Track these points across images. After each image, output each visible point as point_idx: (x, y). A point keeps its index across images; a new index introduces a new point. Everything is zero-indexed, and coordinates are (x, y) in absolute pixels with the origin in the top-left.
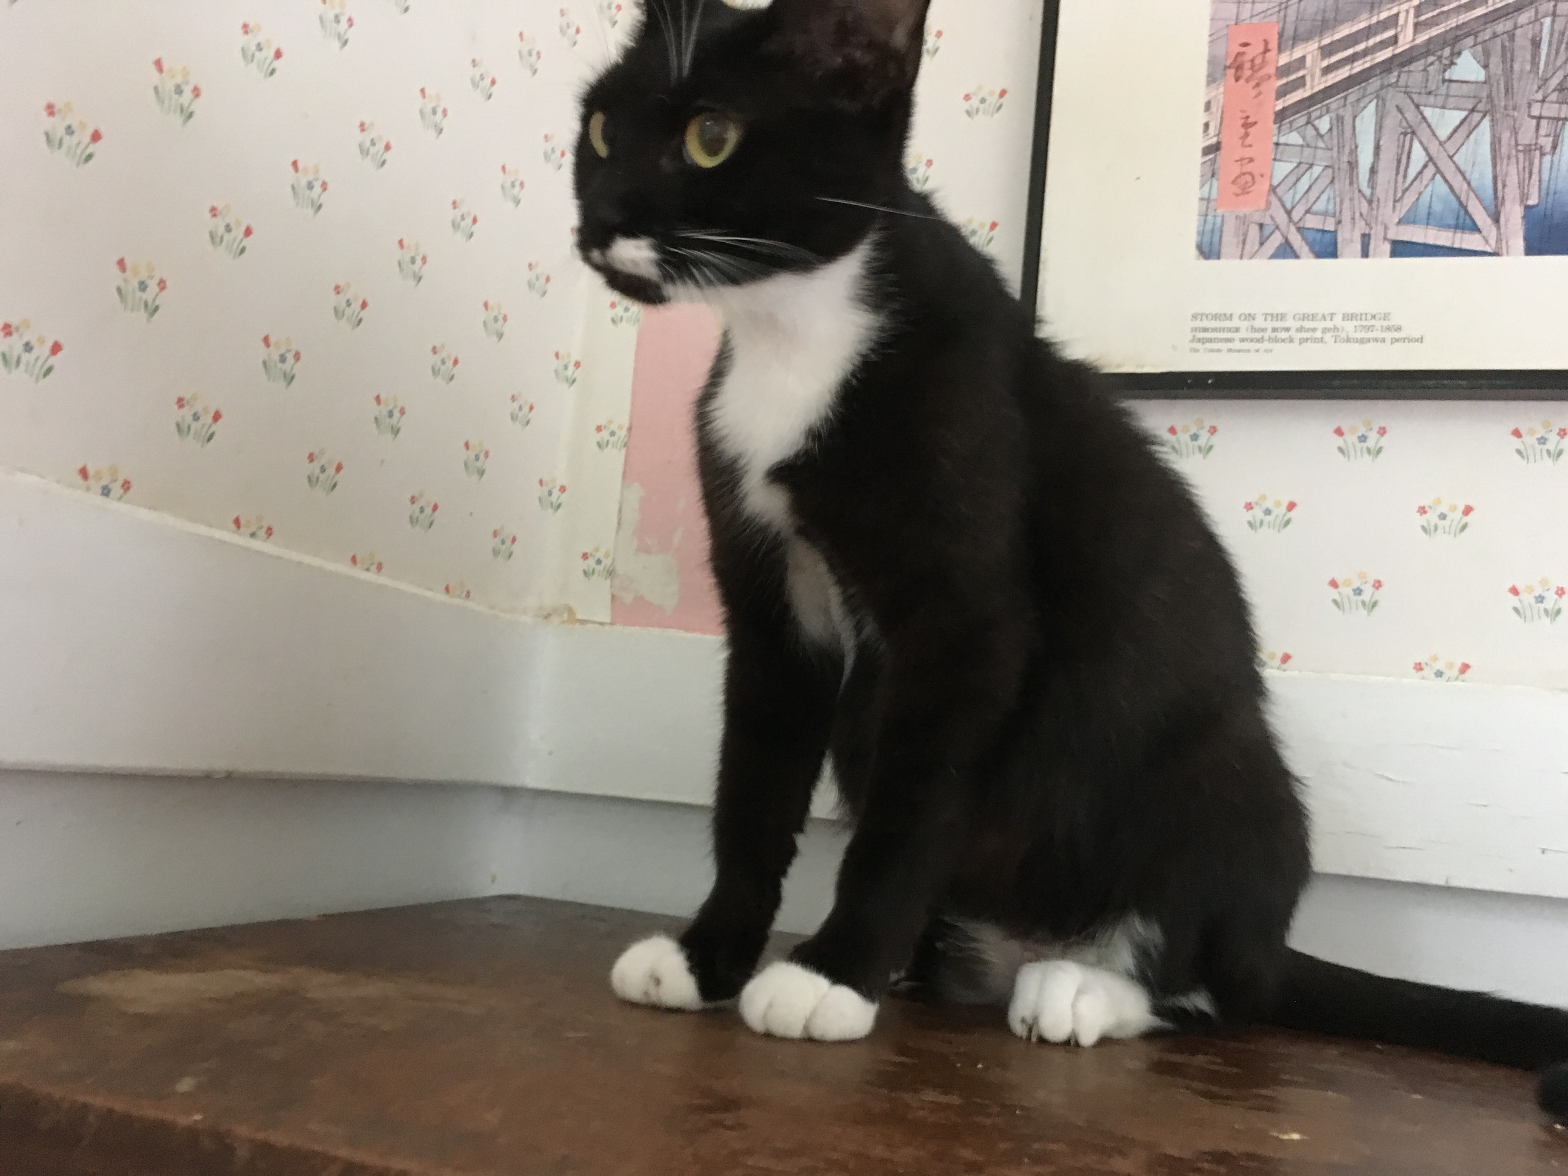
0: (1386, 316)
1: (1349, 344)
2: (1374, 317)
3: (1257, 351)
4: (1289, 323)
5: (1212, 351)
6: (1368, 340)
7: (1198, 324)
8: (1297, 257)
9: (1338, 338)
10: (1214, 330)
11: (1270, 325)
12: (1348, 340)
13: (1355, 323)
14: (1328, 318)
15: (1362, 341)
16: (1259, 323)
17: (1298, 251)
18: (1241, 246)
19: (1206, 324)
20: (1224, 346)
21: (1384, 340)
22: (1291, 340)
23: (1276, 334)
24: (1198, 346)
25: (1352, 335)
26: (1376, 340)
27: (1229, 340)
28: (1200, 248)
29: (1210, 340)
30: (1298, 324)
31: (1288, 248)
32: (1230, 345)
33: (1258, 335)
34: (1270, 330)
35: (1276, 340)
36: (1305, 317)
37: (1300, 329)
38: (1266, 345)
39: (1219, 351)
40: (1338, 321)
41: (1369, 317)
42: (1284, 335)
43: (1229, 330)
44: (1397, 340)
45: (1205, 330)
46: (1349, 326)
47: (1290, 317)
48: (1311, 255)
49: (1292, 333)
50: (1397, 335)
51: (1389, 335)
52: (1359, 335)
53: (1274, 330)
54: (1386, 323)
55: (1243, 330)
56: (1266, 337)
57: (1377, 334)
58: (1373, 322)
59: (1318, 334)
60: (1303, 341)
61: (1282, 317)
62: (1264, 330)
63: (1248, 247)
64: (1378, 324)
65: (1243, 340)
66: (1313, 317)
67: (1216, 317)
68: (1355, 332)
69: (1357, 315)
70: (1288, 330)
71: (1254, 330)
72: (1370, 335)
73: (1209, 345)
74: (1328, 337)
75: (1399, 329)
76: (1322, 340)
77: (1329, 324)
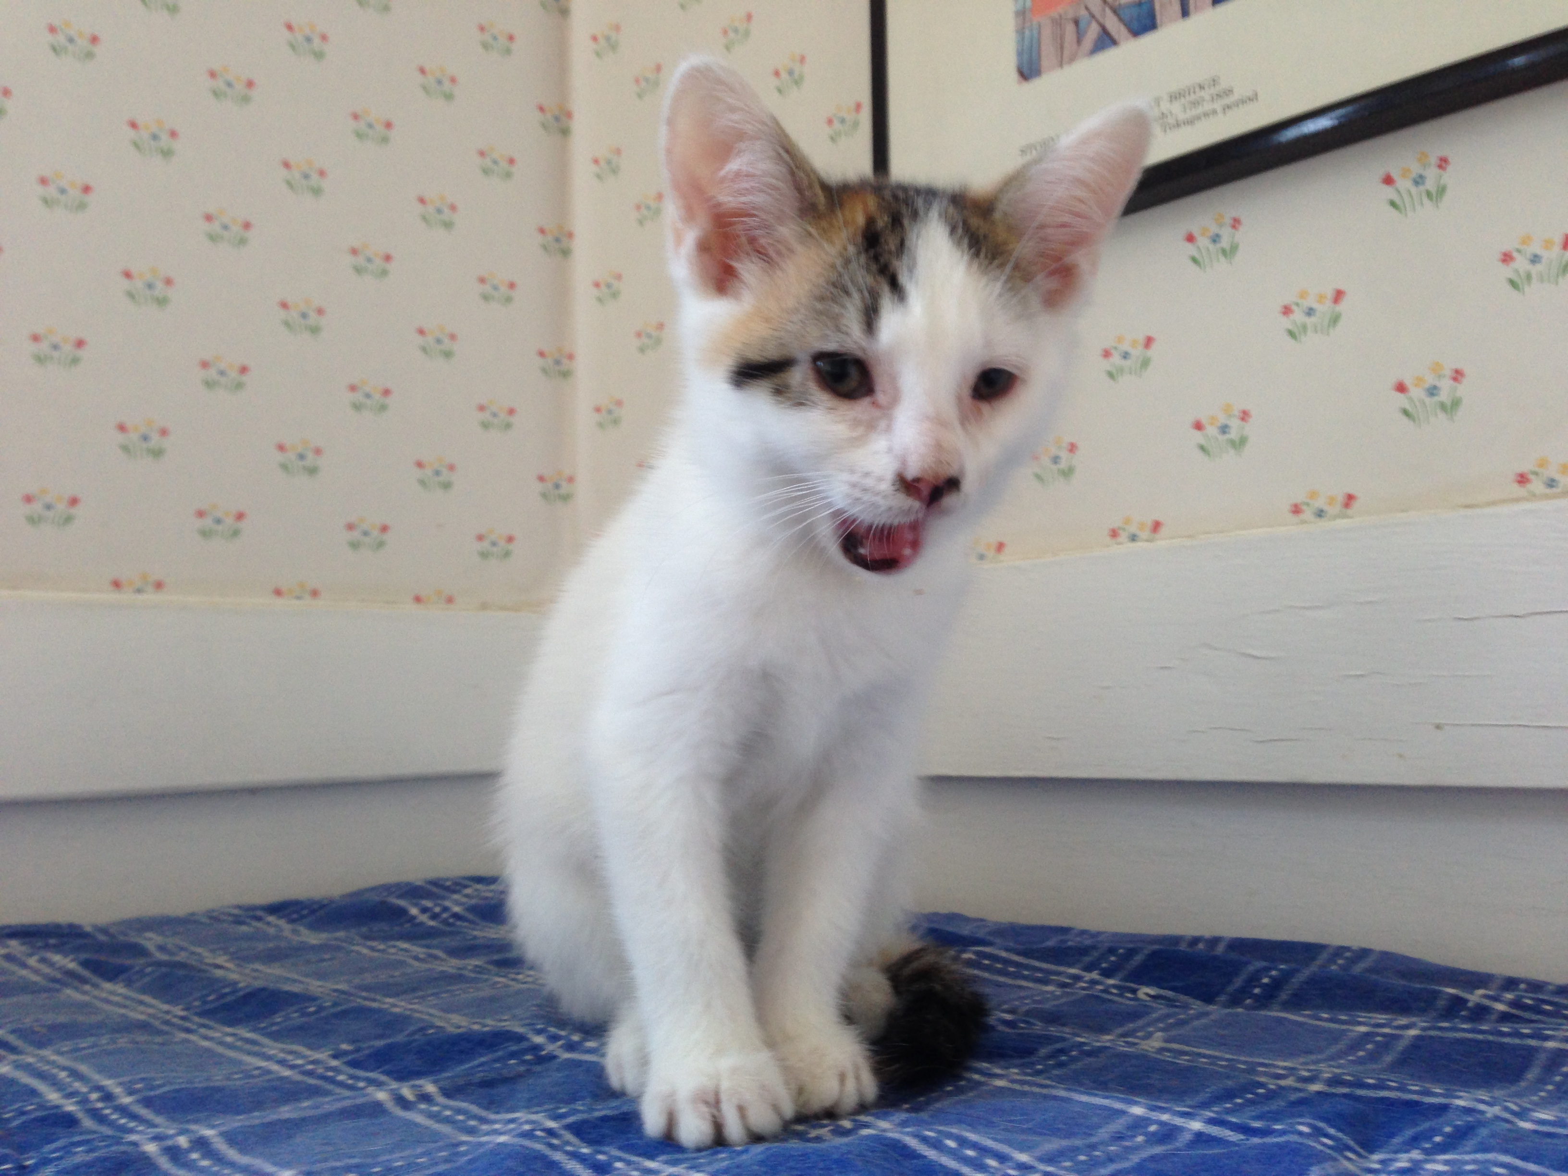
0: (1214, 82)
1: (1179, 129)
2: (1201, 87)
6: (1198, 118)
8: (1115, 43)
9: (1168, 125)
12: (1178, 125)
14: (1155, 105)
15: (1190, 122)
17: (1117, 36)
18: (1059, 52)
21: (1214, 112)
25: (1182, 117)
26: (1206, 115)
28: (1020, 70)
31: (1106, 36)
40: (1165, 106)
41: (1197, 89)
44: (1229, 107)
46: (1177, 107)
48: (1130, 36)
50: (1228, 100)
51: (1218, 105)
52: (1188, 115)
54: (1213, 91)
57: (1207, 107)
58: (1202, 93)
63: (1067, 51)
64: (1205, 94)
68: (1185, 111)
69: (1184, 91)
72: (1200, 110)
75: (1229, 92)
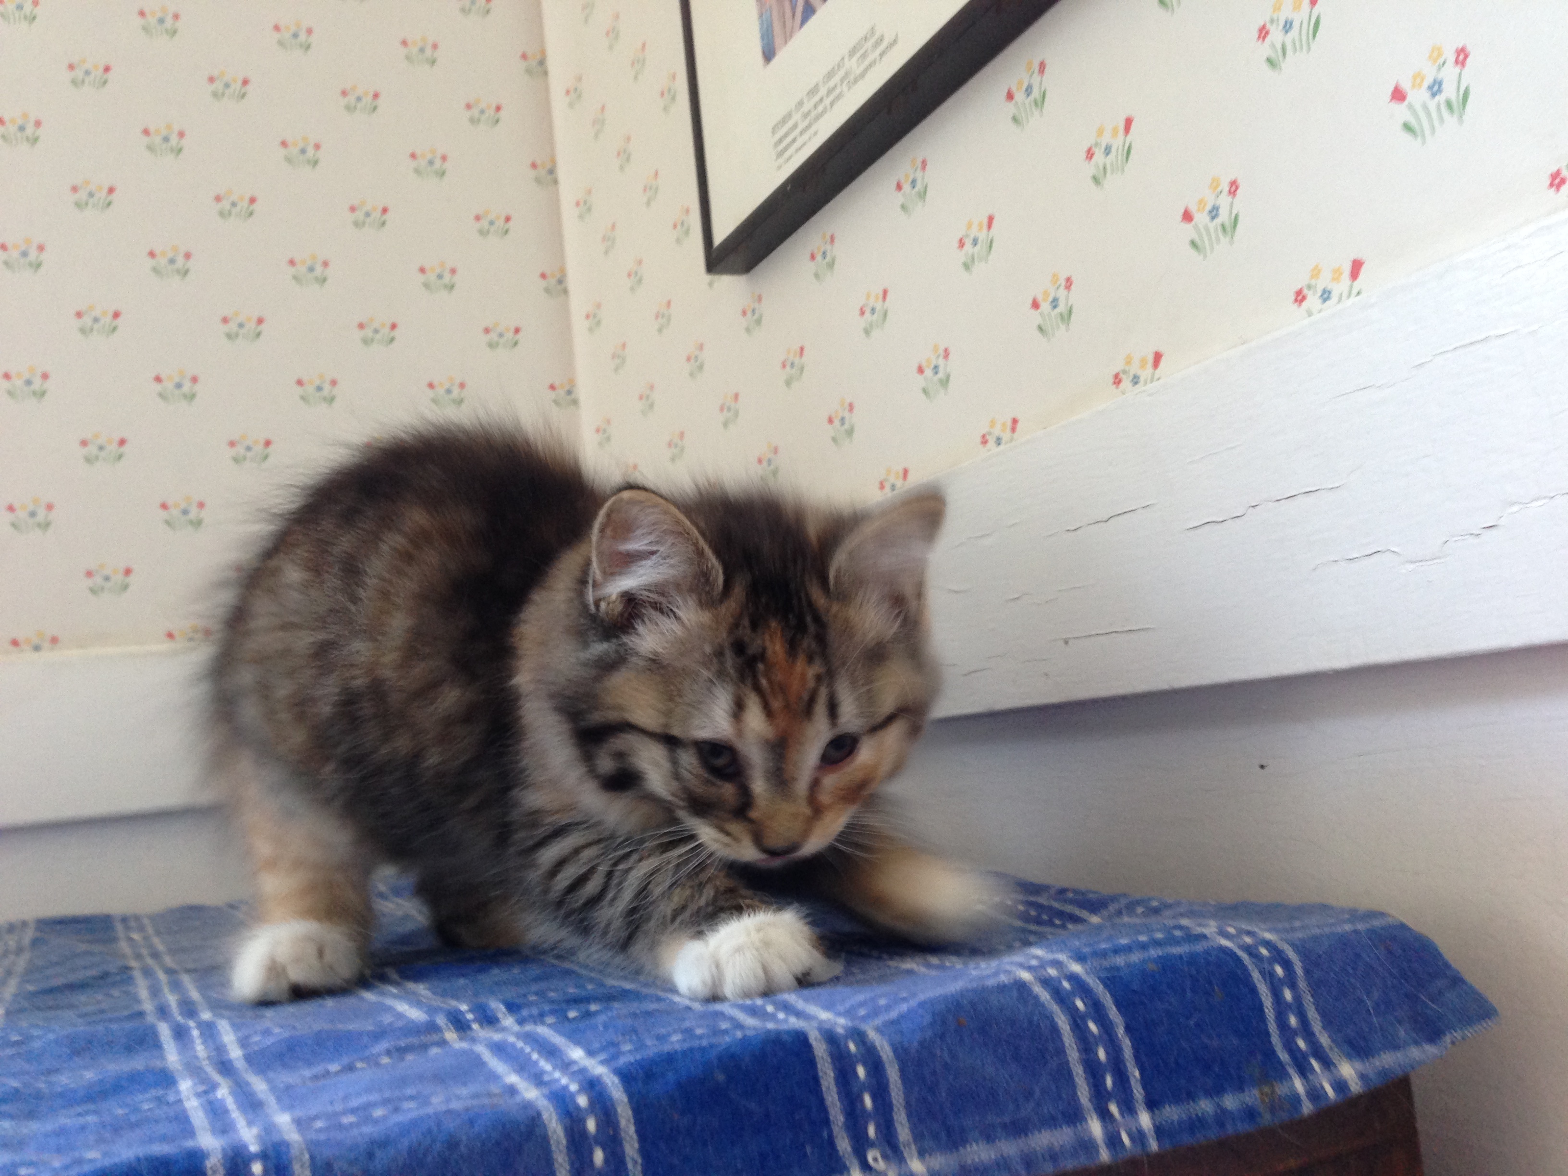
0: (872, 31)
2: (866, 39)
3: (810, 138)
4: (823, 91)
5: (788, 159)
6: (866, 70)
7: (776, 137)
10: (786, 135)
11: (812, 104)
12: (856, 81)
13: (856, 56)
14: (841, 65)
15: (863, 75)
16: (806, 106)
19: (780, 134)
20: (793, 149)
21: (875, 62)
22: (824, 111)
23: (817, 110)
24: (781, 160)
25: (858, 72)
26: (870, 65)
27: (794, 140)
28: (764, 53)
29: (785, 149)
30: (826, 89)
32: (795, 146)
33: (808, 121)
34: (813, 109)
35: (818, 118)
36: (830, 75)
37: (830, 92)
38: (815, 127)
39: (791, 156)
40: (847, 64)
41: (863, 42)
42: (820, 108)
43: (792, 129)
44: (882, 54)
45: (780, 141)
46: (854, 63)
47: (821, 84)
49: (825, 101)
51: (876, 54)
52: (860, 69)
53: (815, 106)
54: (873, 41)
55: (800, 122)
56: (813, 119)
57: (871, 58)
58: (867, 45)
59: (837, 91)
60: (832, 104)
61: (814, 89)
62: (810, 112)
63: (788, 24)
64: (869, 46)
65: (801, 133)
66: (833, 72)
67: (783, 120)
68: (859, 65)
69: (856, 47)
70: (821, 100)
71: (806, 115)
72: (867, 62)
73: (785, 156)
74: (845, 87)
75: (882, 38)
76: (842, 94)
77: (841, 73)
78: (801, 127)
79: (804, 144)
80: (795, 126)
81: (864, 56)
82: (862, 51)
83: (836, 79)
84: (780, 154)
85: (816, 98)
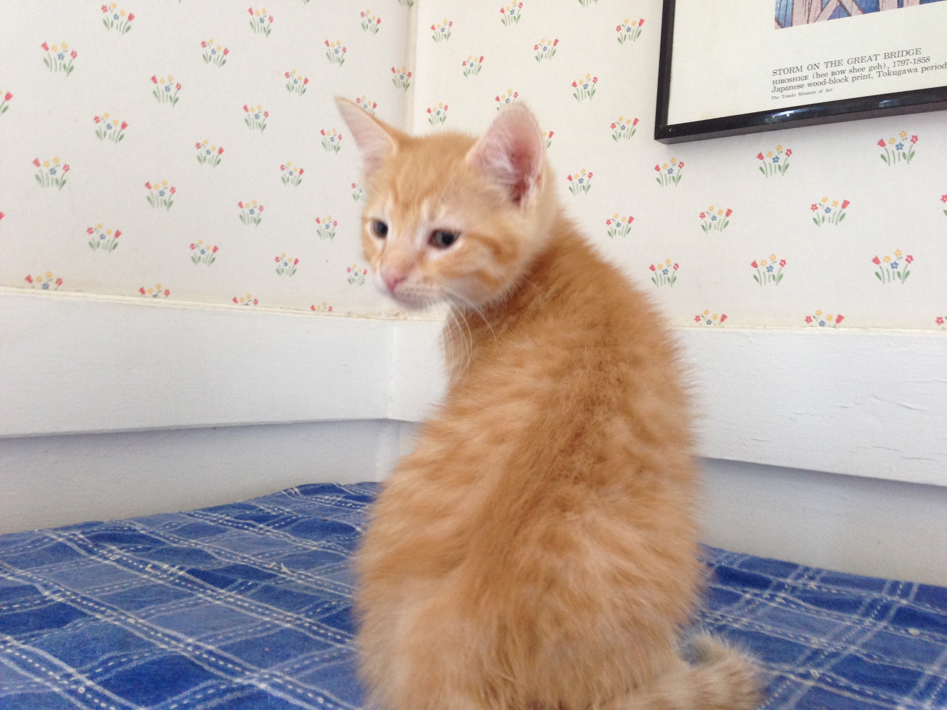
0: (917, 51)
1: (890, 76)
2: (908, 53)
3: (821, 92)
4: (846, 67)
5: (788, 96)
6: (904, 72)
7: (777, 77)
8: (849, 15)
9: (881, 73)
10: (789, 80)
11: (829, 70)
12: (889, 74)
13: (894, 59)
14: (873, 58)
15: (899, 73)
16: (822, 70)
17: (850, 10)
18: (807, 13)
19: (783, 77)
20: (796, 91)
21: (916, 70)
22: (845, 80)
23: (835, 76)
24: (778, 94)
25: (892, 69)
26: (910, 71)
27: (800, 87)
28: (777, 20)
29: (786, 89)
30: (851, 67)
31: (842, 9)
32: (800, 90)
33: (821, 80)
34: (830, 74)
35: (835, 82)
36: (856, 60)
37: (853, 71)
38: (828, 86)
39: (793, 95)
40: (881, 60)
41: (905, 53)
42: (840, 76)
43: (800, 79)
44: (927, 69)
45: (782, 81)
46: (889, 62)
47: (845, 62)
48: (859, 12)
49: (847, 74)
50: (926, 65)
51: (919, 66)
52: (897, 69)
53: (833, 74)
54: (917, 57)
55: (810, 77)
56: (827, 80)
57: (911, 66)
58: (908, 57)
59: (866, 72)
60: (854, 79)
61: (839, 63)
62: (825, 75)
63: (812, 14)
64: (911, 58)
65: (809, 85)
66: (862, 59)
67: (790, 70)
68: (895, 66)
69: (895, 53)
70: (843, 72)
71: (818, 75)
72: (905, 67)
73: (785, 93)
74: (874, 73)
75: (927, 59)
76: (869, 77)
77: (874, 63)
78: (811, 80)
79: (814, 92)
80: (806, 78)
81: (903, 62)
82: (901, 59)
83: (867, 65)
84: (780, 90)
85: (835, 69)
